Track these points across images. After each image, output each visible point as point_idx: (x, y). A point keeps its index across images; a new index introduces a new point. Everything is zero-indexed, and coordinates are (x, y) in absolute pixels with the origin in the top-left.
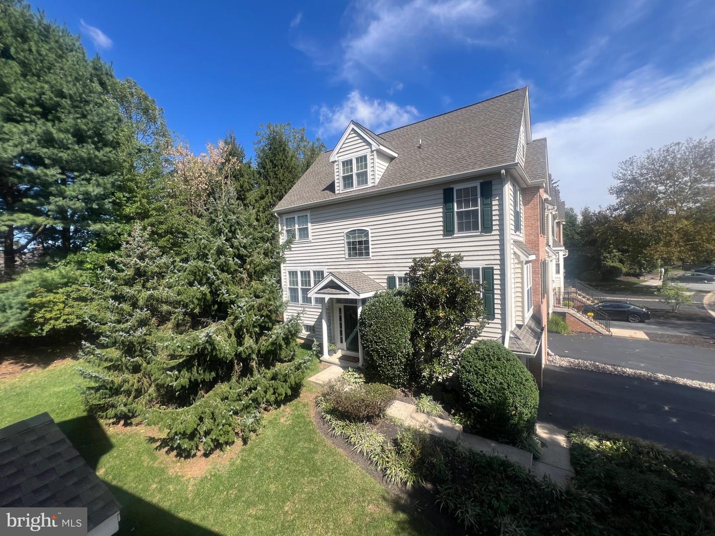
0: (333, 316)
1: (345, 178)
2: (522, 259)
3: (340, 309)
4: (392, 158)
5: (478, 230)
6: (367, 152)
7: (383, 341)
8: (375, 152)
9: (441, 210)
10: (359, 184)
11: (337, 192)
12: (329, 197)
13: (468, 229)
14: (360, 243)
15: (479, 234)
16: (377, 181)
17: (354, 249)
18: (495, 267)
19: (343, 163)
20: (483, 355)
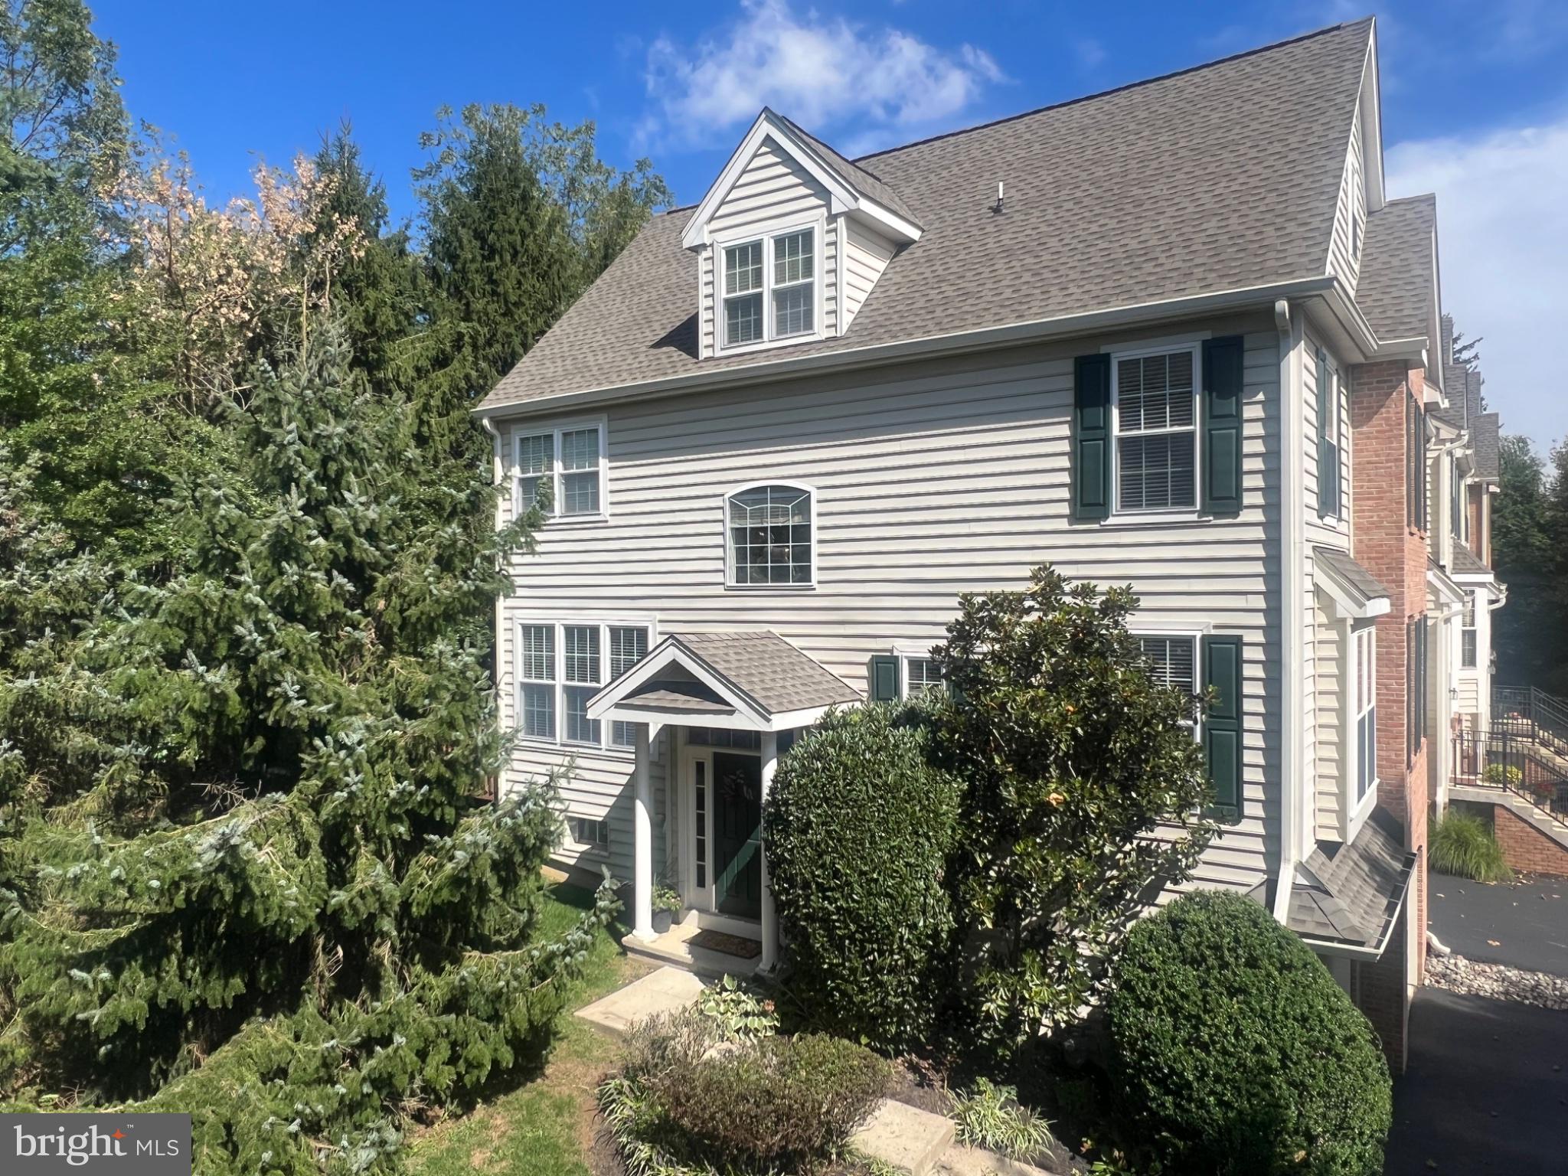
0: (674, 790)
1: (733, 307)
2: (1341, 613)
3: (700, 767)
4: (900, 245)
5: (1192, 503)
6: (814, 219)
7: (849, 884)
8: (841, 221)
9: (1065, 431)
10: (782, 327)
11: (704, 353)
12: (677, 369)
13: (1157, 499)
14: (780, 534)
15: (1194, 517)
16: (847, 319)
17: (759, 554)
18: (1249, 637)
19: (730, 253)
20: (1197, 945)
